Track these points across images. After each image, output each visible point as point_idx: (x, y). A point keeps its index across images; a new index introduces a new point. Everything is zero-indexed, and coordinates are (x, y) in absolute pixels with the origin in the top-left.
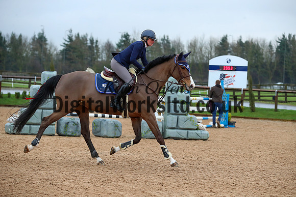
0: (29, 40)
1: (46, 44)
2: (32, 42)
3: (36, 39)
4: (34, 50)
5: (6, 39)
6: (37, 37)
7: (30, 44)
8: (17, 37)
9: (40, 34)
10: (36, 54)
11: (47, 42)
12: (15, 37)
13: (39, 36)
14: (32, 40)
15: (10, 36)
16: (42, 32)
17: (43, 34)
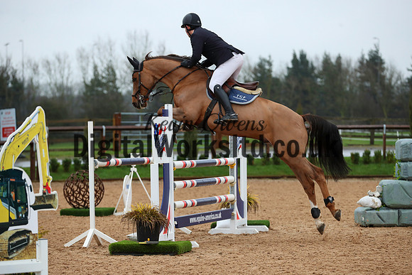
0: (354, 64)
1: (383, 69)
2: (360, 68)
3: (365, 62)
4: (363, 79)
5: (315, 65)
6: (367, 57)
7: (356, 70)
8: (333, 60)
9: (371, 52)
10: (366, 87)
11: (385, 66)
12: (329, 59)
13: (369, 55)
14: (358, 64)
15: (321, 59)
16: (374, 49)
17: (377, 52)
